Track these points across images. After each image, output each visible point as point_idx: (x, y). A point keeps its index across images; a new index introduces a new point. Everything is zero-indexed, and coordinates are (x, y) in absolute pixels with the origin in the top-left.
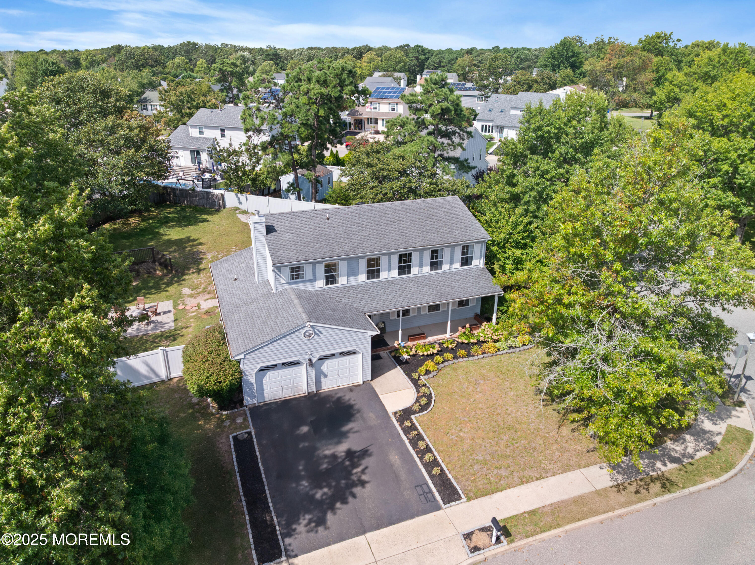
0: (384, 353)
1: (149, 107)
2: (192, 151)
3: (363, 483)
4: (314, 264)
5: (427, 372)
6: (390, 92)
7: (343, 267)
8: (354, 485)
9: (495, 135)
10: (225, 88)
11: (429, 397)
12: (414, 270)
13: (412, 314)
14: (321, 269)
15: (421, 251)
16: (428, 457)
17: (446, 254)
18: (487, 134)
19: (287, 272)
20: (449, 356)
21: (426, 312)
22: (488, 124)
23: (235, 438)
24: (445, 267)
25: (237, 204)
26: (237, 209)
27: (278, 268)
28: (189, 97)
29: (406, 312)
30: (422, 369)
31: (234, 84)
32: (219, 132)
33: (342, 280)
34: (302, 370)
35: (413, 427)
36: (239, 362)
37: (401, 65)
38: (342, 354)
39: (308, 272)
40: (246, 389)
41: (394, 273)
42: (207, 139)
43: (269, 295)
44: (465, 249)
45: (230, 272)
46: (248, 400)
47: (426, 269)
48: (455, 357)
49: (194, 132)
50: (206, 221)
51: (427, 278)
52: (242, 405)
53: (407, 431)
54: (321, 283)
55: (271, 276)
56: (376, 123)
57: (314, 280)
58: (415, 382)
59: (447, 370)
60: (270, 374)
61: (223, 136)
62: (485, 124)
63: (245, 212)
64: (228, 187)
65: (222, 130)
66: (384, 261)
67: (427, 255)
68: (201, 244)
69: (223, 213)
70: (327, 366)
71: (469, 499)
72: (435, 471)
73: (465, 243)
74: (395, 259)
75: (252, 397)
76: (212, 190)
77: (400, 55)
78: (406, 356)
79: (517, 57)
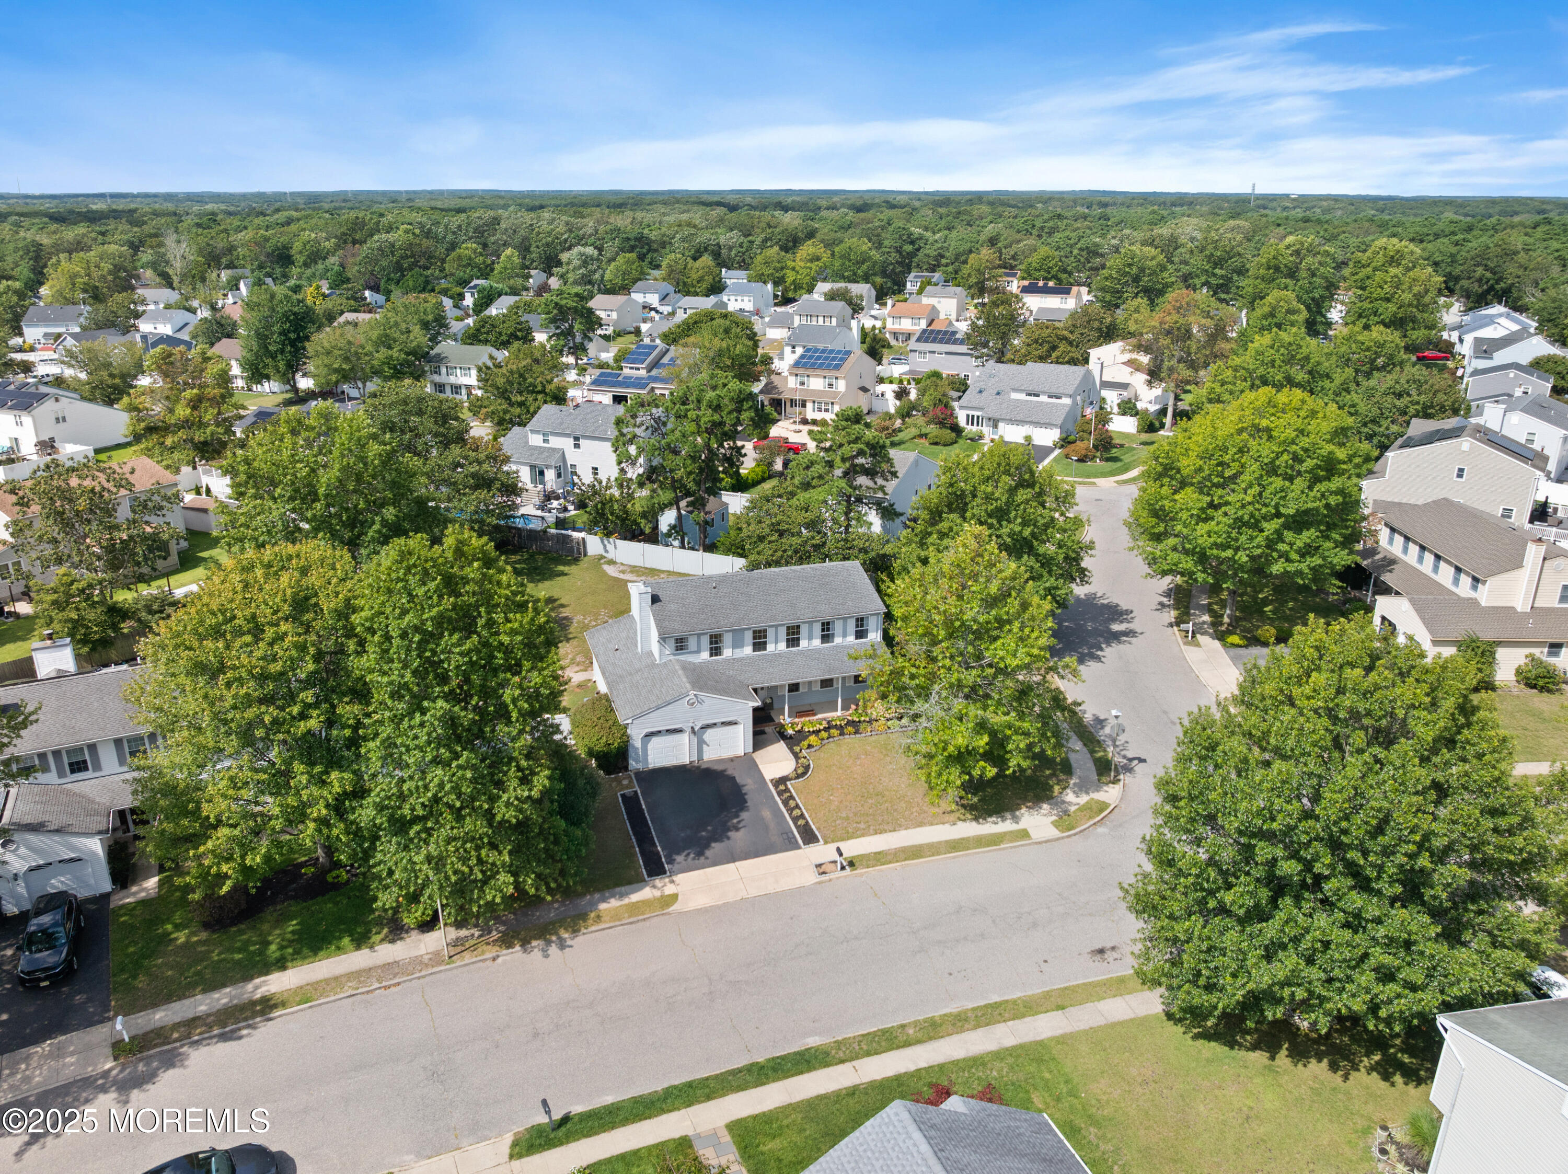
0: (769, 729)
1: (444, 370)
2: (533, 467)
3: (737, 829)
4: (699, 635)
5: (810, 746)
6: (826, 358)
7: (728, 639)
8: (729, 830)
9: (986, 430)
10: (562, 333)
11: (807, 768)
12: (804, 643)
13: (802, 689)
14: (705, 641)
15: (811, 623)
16: (796, 812)
17: (838, 627)
18: (975, 428)
19: (672, 642)
20: (834, 732)
21: (817, 687)
22: (976, 413)
23: (623, 796)
24: (838, 640)
25: (602, 552)
26: (602, 557)
27: (663, 639)
28: (521, 375)
29: (794, 688)
30: (805, 743)
31: (577, 326)
32: (571, 441)
33: (727, 653)
34: (685, 738)
35: (787, 790)
36: (626, 727)
37: (865, 267)
38: (724, 724)
39: (692, 643)
40: (631, 753)
41: (782, 646)
42: (554, 450)
43: (653, 665)
44: (860, 621)
45: (609, 641)
46: (633, 764)
47: (817, 642)
48: (842, 734)
49: (536, 440)
50: (563, 574)
51: (817, 651)
52: (626, 768)
53: (780, 794)
54: (705, 655)
55: (655, 647)
56: (804, 406)
57: (698, 651)
58: (796, 756)
59: (831, 746)
60: (655, 740)
61: (577, 446)
62: (971, 413)
63: (612, 562)
64: (590, 531)
65: (577, 439)
66: (770, 633)
67: (817, 628)
68: (563, 606)
69: (584, 563)
70: (709, 735)
71: (826, 842)
72: (801, 822)
73: (859, 615)
74: (783, 632)
75: (637, 761)
76: (570, 532)
77: (864, 248)
78: (790, 732)
79: (1081, 249)
